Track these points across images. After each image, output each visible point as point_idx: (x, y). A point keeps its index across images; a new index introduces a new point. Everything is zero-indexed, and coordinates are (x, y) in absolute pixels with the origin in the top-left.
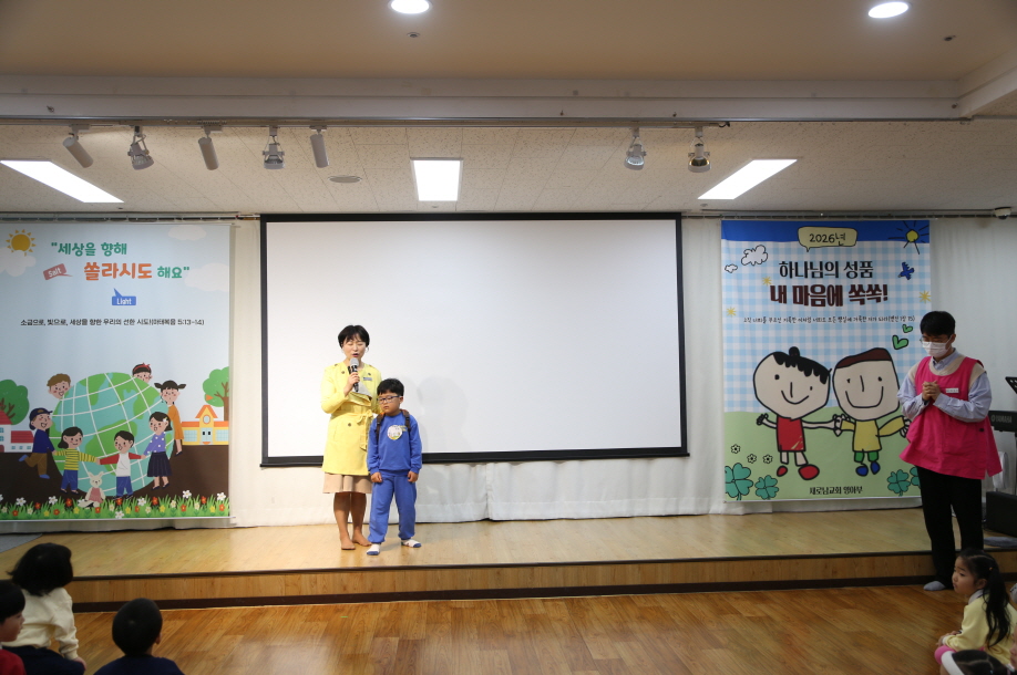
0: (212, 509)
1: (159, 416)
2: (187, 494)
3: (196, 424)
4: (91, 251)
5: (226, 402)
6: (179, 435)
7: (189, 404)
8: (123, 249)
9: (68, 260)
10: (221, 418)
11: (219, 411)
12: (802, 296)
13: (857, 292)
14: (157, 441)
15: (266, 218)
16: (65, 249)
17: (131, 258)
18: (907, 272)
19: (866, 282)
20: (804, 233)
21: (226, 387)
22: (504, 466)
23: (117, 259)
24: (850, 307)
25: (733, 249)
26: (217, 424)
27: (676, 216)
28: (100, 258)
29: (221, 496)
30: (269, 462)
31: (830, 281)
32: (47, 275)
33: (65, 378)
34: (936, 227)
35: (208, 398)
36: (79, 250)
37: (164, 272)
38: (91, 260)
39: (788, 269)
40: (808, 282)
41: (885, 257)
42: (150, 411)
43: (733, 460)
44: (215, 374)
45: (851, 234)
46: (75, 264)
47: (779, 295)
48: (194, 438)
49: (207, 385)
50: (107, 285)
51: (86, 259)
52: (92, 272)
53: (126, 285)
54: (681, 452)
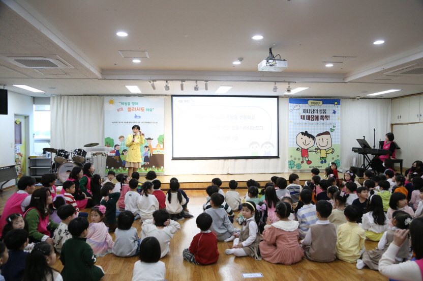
0: (160, 170)
1: (146, 147)
2: (154, 167)
3: (156, 149)
4: (129, 104)
5: (163, 143)
6: (152, 152)
7: (154, 144)
8: (137, 104)
11: (162, 146)
12: (309, 118)
13: (322, 117)
14: (146, 153)
15: (173, 96)
16: (123, 104)
17: (139, 106)
18: (334, 112)
19: (324, 115)
20: (309, 102)
21: (163, 139)
22: (233, 160)
23: (135, 106)
24: (320, 121)
25: (292, 106)
26: (161, 149)
27: (277, 97)
28: (131, 106)
29: (162, 167)
30: (174, 159)
31: (315, 114)
32: (118, 110)
33: (123, 137)
34: (342, 101)
35: (159, 142)
36: (126, 104)
37: (148, 110)
38: (129, 106)
39: (305, 111)
40: (310, 114)
41: (329, 108)
42: (144, 145)
43: (290, 159)
44: (160, 136)
45: (321, 102)
46: (125, 108)
47: (303, 118)
48: (155, 152)
49: (158, 139)
50: (133, 113)
51: (128, 106)
52: (129, 110)
53: (138, 113)
54: (277, 157)
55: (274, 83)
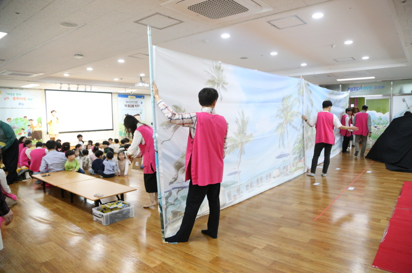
1: (29, 126)
2: (35, 139)
4: (14, 95)
5: (41, 123)
6: (33, 129)
7: (35, 123)
8: (20, 95)
9: (9, 96)
10: (40, 126)
12: (129, 106)
13: (136, 105)
14: (29, 130)
15: (45, 90)
16: (8, 94)
17: (22, 96)
18: (142, 103)
19: (137, 104)
20: (129, 97)
21: (41, 120)
22: (87, 132)
23: (19, 96)
24: (135, 108)
25: (120, 99)
27: (111, 93)
28: (16, 96)
29: (41, 139)
31: (132, 104)
32: (5, 99)
33: (10, 119)
34: (145, 97)
35: (38, 122)
36: (11, 94)
37: (29, 99)
38: (14, 96)
39: (127, 102)
40: (129, 104)
41: (139, 100)
42: (27, 124)
43: (120, 130)
44: (39, 118)
45: (135, 97)
46: (11, 97)
47: (126, 106)
48: (36, 129)
49: (37, 120)
50: (18, 101)
51: (13, 96)
52: (14, 99)
53: (21, 101)
54: (112, 130)
55: (124, 89)
